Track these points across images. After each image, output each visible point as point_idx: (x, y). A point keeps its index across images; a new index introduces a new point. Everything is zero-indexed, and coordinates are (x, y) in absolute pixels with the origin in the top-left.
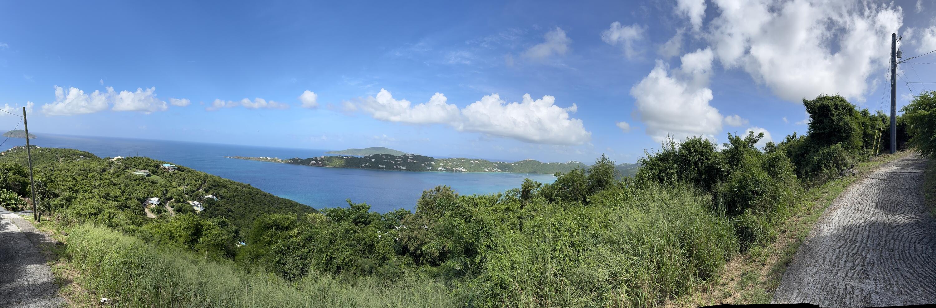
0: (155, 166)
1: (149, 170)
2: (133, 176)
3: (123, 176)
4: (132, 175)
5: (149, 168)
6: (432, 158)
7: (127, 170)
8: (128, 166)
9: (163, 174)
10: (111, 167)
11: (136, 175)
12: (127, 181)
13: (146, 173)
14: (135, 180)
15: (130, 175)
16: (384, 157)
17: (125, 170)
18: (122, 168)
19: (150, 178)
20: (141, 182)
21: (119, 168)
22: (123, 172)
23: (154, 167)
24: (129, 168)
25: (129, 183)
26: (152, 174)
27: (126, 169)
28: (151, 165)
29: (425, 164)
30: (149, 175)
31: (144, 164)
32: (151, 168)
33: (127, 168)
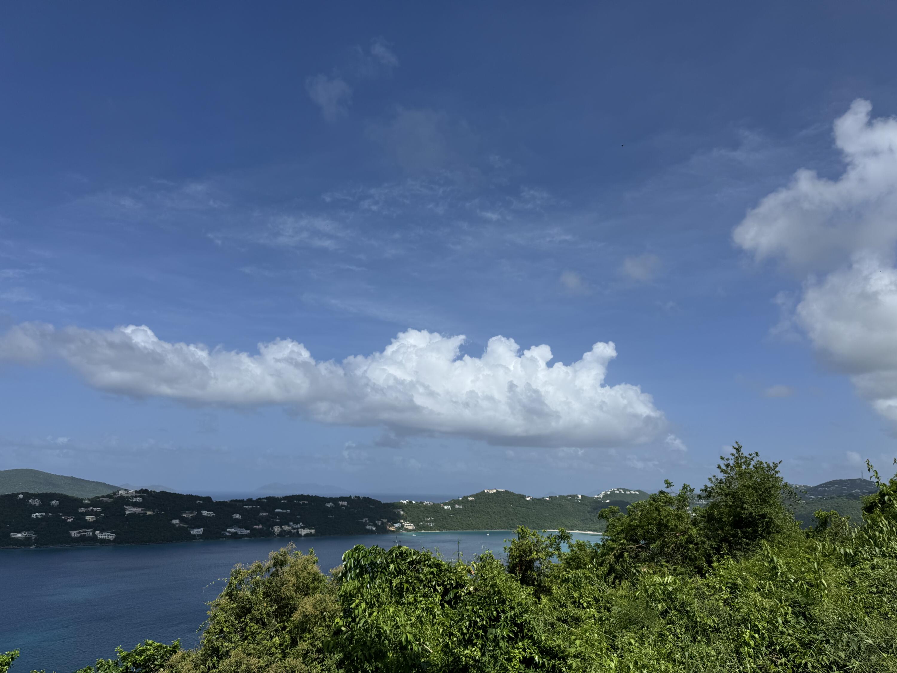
6: (208, 499)
16: (36, 502)
29: (183, 520)
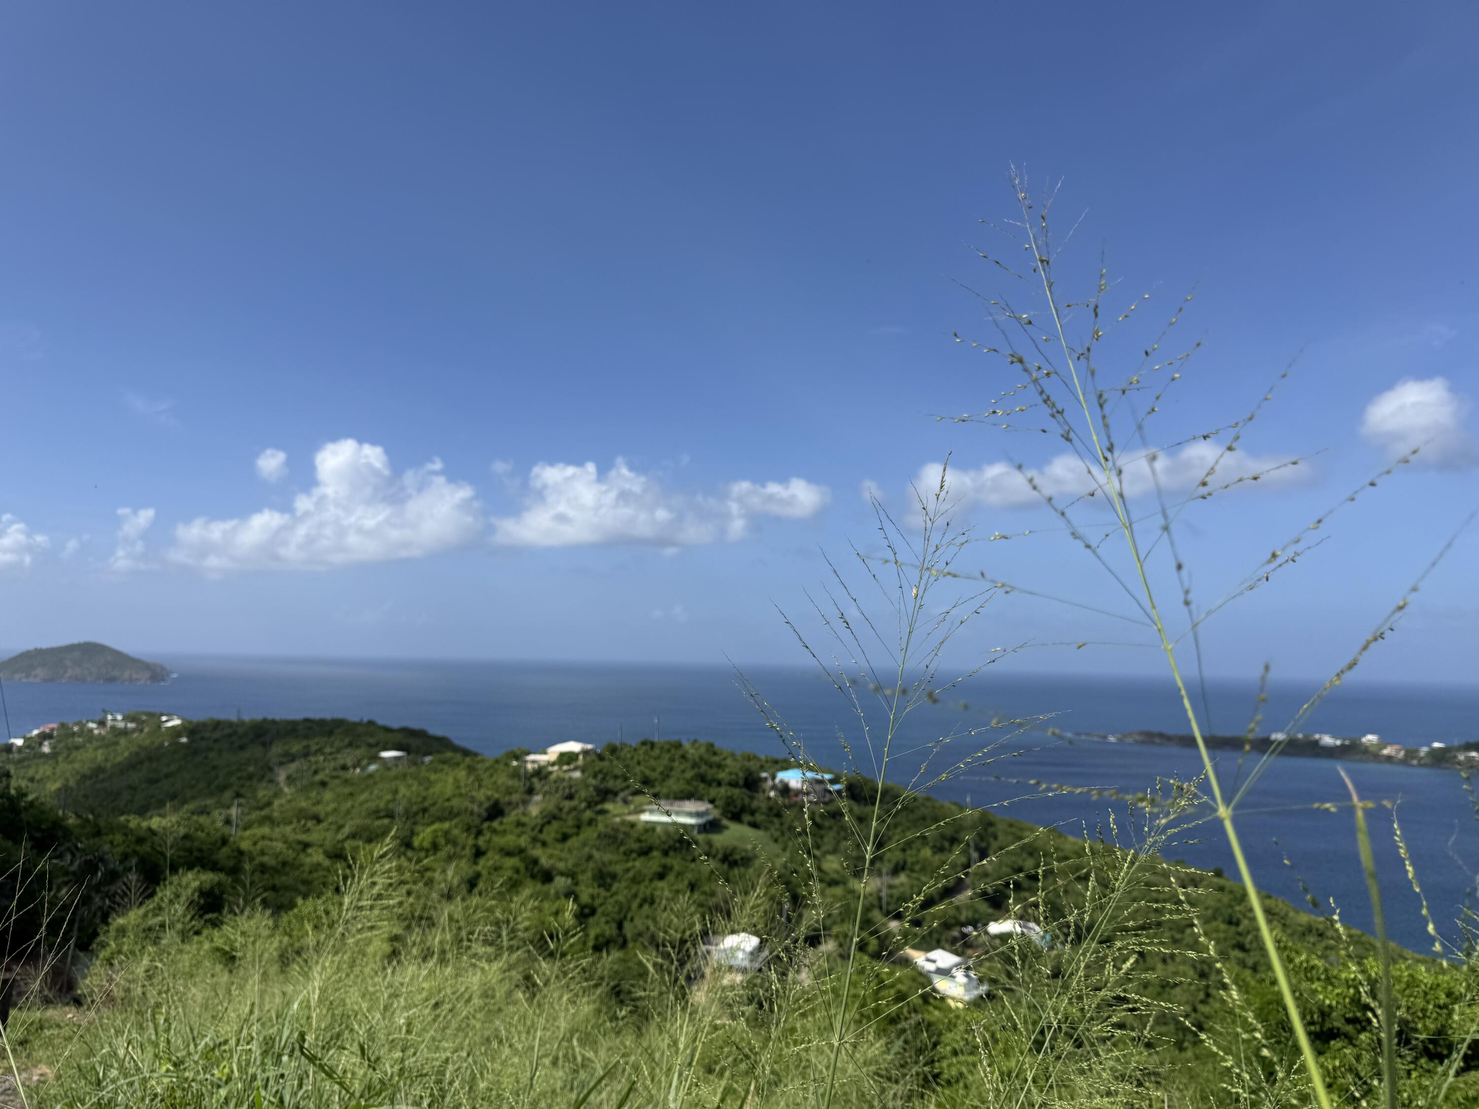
0: (741, 782)
1: (712, 801)
2: (634, 834)
3: (589, 834)
4: (633, 825)
5: (713, 792)
7: (609, 806)
8: (611, 784)
9: (779, 815)
10: (531, 791)
11: (651, 827)
12: (607, 857)
13: (698, 815)
14: (645, 852)
15: (623, 829)
17: (597, 803)
18: (583, 794)
19: (720, 840)
20: (675, 861)
21: (570, 797)
22: (588, 814)
23: (733, 784)
24: (615, 794)
25: (618, 869)
26: (725, 822)
27: (603, 800)
28: (722, 775)
30: (711, 827)
31: (689, 774)
32: (723, 791)
33: (606, 794)
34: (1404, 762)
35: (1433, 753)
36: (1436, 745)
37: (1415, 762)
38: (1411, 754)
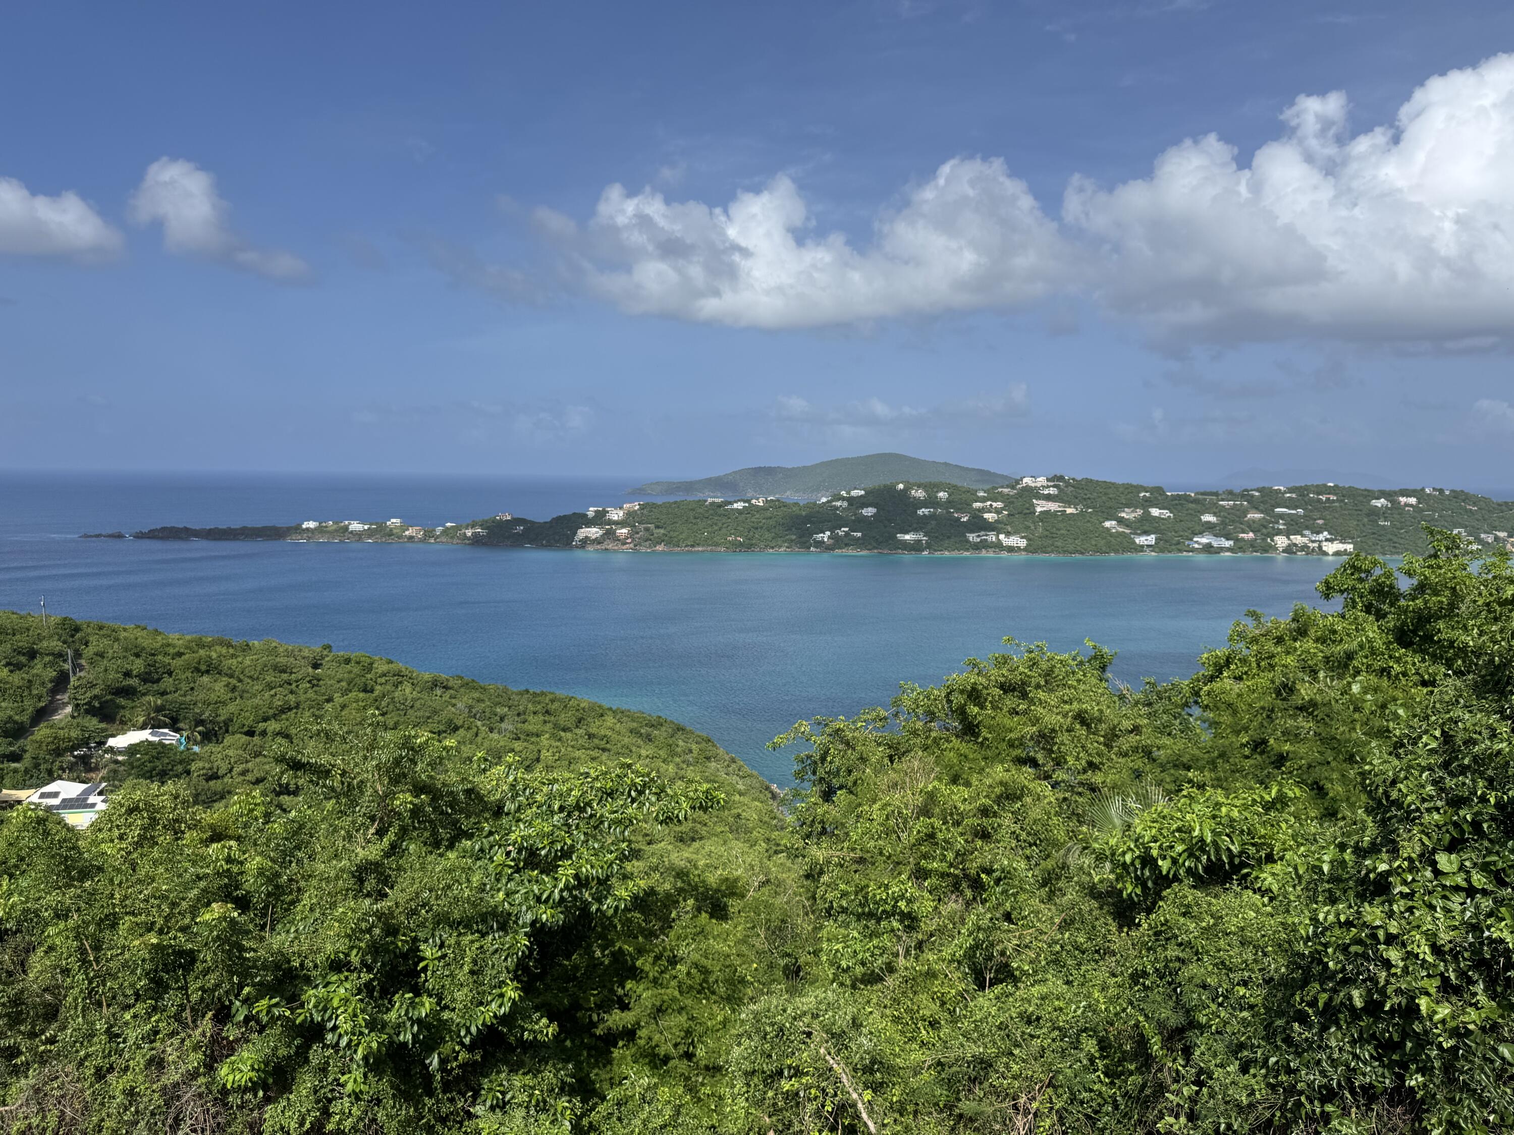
34: (423, 540)
35: (446, 531)
36: (449, 524)
37: (432, 541)
38: (429, 534)
